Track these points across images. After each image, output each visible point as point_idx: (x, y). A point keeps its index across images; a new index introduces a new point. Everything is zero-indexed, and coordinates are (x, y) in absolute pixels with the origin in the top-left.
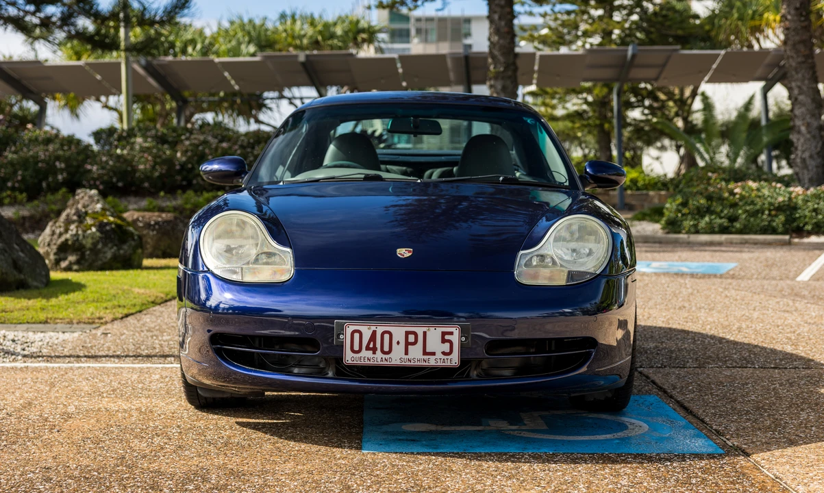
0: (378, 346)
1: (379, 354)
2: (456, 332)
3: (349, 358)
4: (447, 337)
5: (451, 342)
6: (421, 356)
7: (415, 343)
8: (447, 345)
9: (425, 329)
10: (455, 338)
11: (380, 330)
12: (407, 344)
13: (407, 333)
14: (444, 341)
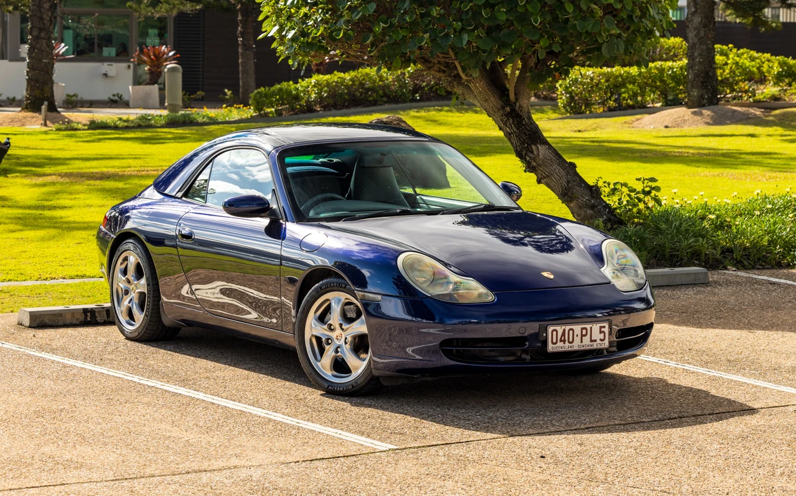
0: (566, 338)
2: (606, 325)
3: (551, 348)
4: (602, 329)
5: (604, 332)
7: (585, 335)
8: (603, 334)
9: (591, 325)
10: (606, 330)
11: (568, 328)
12: (582, 336)
13: (582, 329)
14: (601, 332)
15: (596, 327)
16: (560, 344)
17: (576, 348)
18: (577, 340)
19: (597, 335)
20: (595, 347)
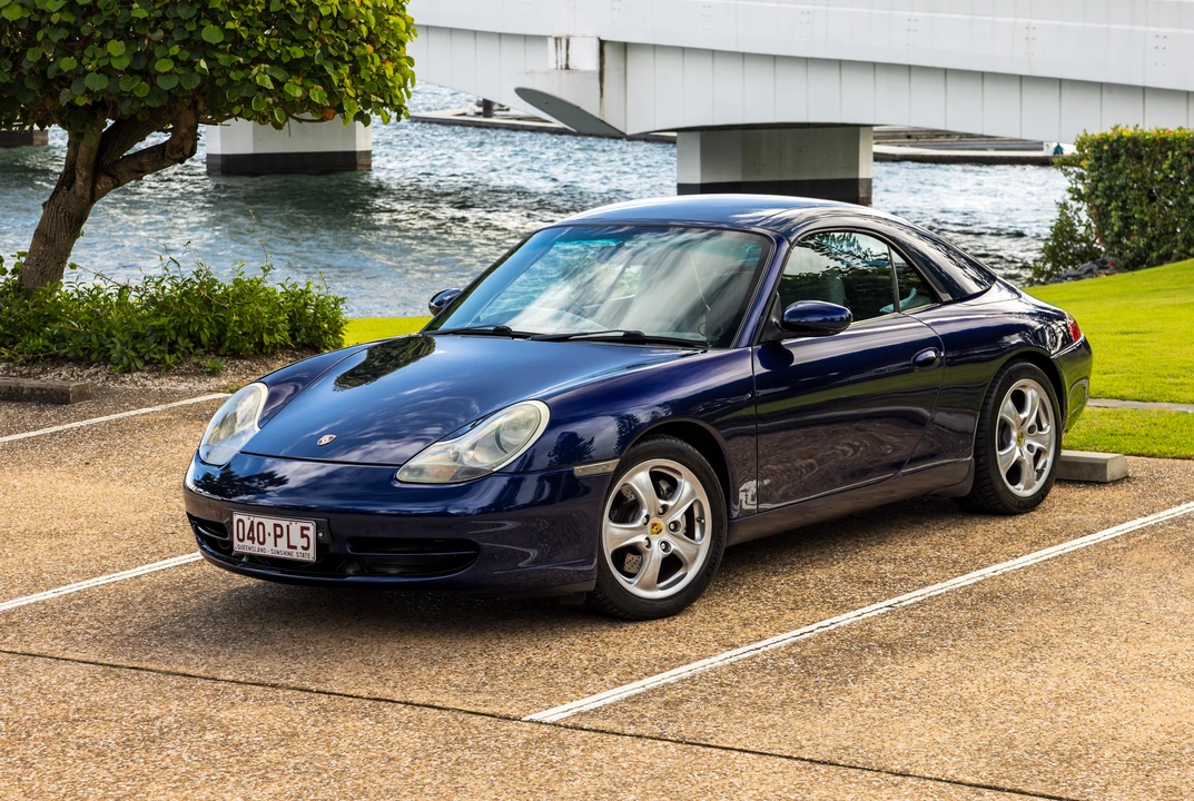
0: (256, 536)
1: (257, 545)
2: (312, 526)
4: (305, 532)
5: (307, 536)
6: (285, 548)
8: (305, 539)
9: (288, 523)
10: (311, 533)
11: (256, 520)
12: (276, 536)
13: (276, 526)
14: (303, 536)
15: (296, 527)
16: (248, 543)
17: (268, 553)
18: (270, 540)
19: (297, 540)
20: (295, 557)
